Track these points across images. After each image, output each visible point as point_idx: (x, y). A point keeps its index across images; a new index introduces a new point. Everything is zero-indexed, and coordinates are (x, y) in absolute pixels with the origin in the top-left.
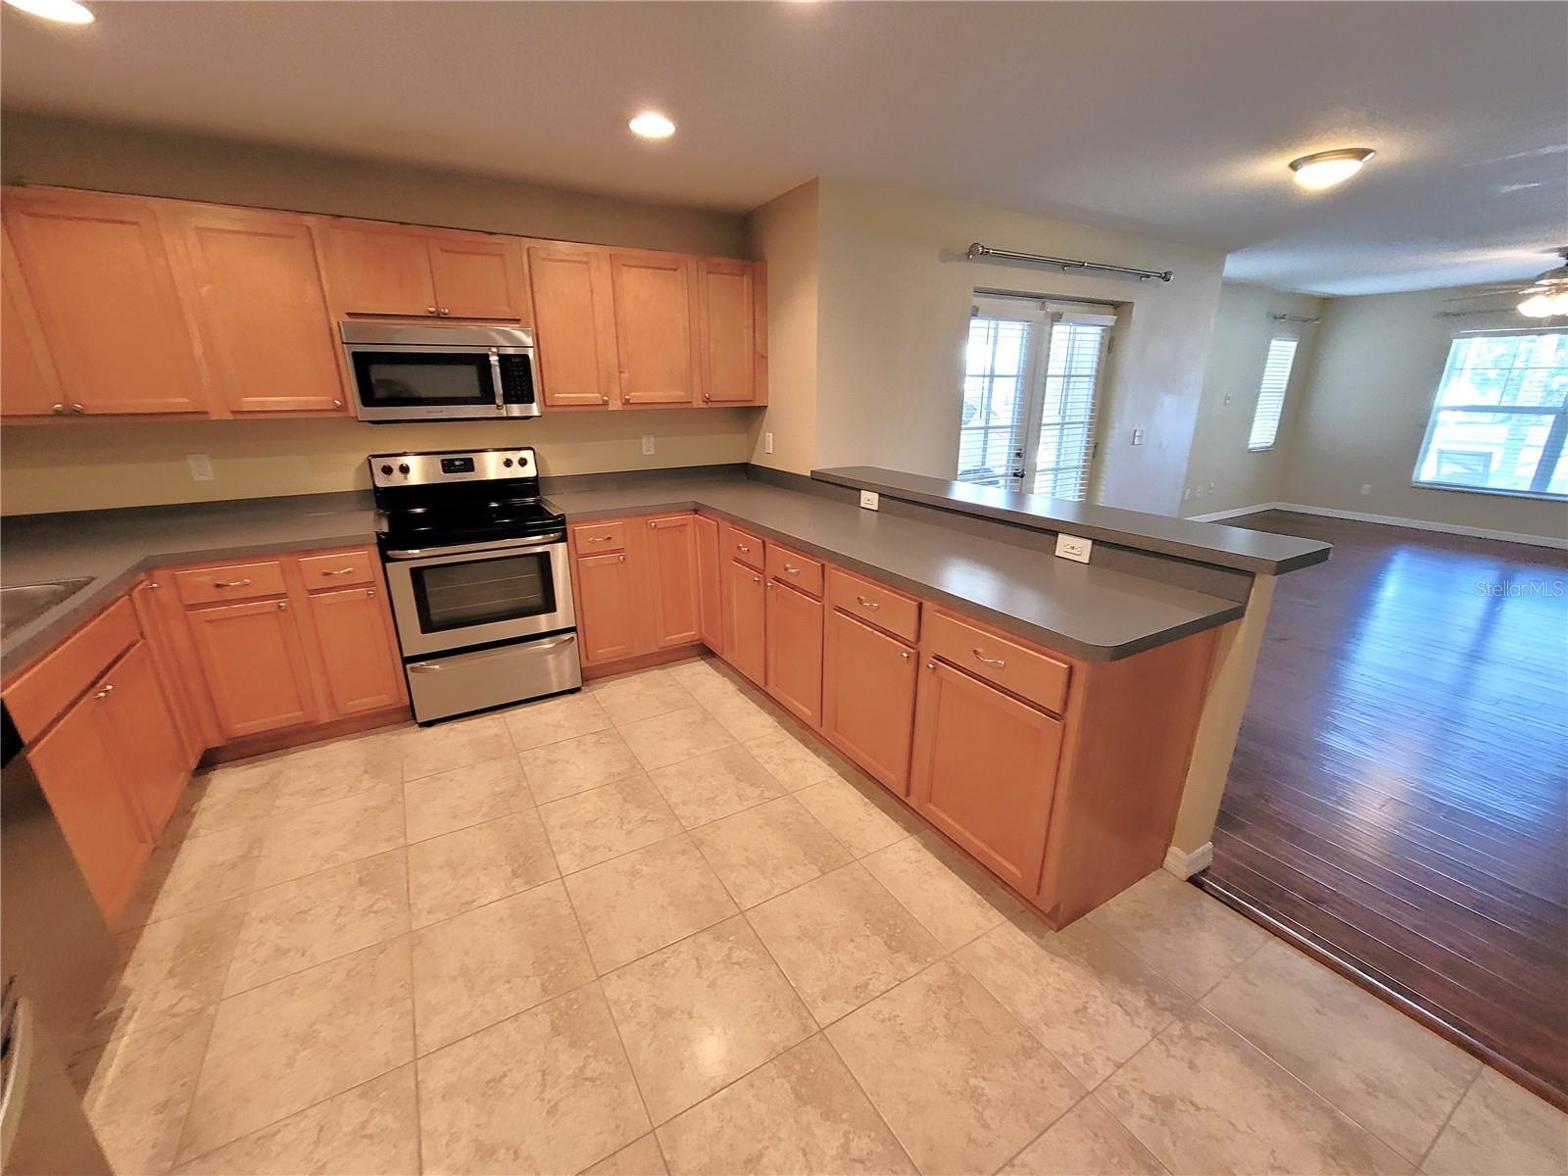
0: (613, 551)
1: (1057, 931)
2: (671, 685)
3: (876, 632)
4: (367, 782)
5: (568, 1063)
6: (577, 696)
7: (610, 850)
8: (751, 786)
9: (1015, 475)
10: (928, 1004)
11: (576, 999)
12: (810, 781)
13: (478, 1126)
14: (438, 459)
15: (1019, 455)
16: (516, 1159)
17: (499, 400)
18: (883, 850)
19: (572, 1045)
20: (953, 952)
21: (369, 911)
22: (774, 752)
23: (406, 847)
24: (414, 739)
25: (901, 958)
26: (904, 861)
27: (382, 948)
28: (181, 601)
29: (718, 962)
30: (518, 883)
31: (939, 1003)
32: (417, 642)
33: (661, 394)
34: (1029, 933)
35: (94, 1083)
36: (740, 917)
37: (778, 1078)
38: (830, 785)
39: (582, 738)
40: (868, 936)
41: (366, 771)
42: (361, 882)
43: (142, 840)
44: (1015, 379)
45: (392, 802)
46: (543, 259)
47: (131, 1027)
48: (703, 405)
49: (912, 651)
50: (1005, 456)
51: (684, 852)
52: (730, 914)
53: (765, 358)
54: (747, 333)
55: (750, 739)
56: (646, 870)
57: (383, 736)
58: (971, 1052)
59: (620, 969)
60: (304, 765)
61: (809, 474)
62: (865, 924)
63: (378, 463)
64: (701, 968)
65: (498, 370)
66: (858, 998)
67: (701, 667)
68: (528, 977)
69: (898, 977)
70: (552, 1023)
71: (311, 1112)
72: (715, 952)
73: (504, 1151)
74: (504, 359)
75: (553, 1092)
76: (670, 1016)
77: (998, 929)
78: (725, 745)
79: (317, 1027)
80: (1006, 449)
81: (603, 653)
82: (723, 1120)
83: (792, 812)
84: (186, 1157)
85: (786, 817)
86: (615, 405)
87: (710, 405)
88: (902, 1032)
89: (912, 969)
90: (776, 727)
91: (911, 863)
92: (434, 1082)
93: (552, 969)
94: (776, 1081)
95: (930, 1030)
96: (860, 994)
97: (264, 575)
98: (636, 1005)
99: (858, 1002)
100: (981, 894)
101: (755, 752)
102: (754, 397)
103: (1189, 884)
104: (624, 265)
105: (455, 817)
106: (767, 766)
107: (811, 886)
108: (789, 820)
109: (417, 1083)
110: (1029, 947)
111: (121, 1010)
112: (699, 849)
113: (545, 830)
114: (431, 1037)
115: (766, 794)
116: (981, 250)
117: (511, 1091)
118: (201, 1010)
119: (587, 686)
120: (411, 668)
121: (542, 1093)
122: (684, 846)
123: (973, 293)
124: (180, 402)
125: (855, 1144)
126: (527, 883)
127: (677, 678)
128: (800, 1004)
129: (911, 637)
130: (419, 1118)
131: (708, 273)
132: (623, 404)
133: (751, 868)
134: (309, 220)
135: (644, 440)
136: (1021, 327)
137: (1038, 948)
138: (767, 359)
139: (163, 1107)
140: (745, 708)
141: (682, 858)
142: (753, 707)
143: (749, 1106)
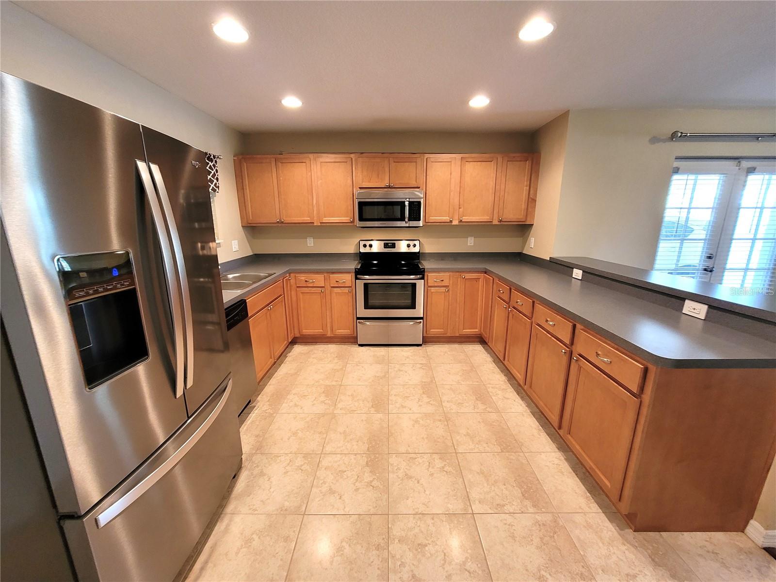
0: (444, 286)
1: (634, 531)
2: (461, 352)
3: (553, 338)
4: (336, 361)
5: (367, 477)
6: (419, 348)
7: (410, 409)
8: (482, 403)
9: (705, 270)
10: (533, 528)
11: (378, 457)
12: (513, 410)
13: (332, 483)
14: (383, 242)
15: (710, 258)
16: (340, 499)
17: (406, 220)
18: (540, 453)
19: (371, 472)
20: (559, 513)
21: (323, 402)
22: (499, 392)
23: (341, 385)
24: (355, 349)
25: (527, 503)
26: (550, 462)
27: (323, 415)
28: (296, 284)
29: (437, 468)
30: (372, 410)
31: (540, 531)
32: (362, 312)
33: (478, 218)
34: (614, 524)
35: (245, 423)
36: (454, 454)
37: (445, 522)
38: (523, 415)
39: (415, 365)
40: (514, 487)
41: (337, 357)
42: (324, 392)
43: (271, 358)
44: (711, 210)
45: (342, 369)
46: (432, 162)
47: (256, 412)
48: (498, 223)
49: (568, 349)
50: (699, 258)
51: (440, 420)
52: (451, 452)
53: (534, 201)
54: (526, 189)
55: (490, 384)
56: (421, 422)
57: (346, 346)
58: (549, 560)
59: (398, 454)
60: (320, 350)
61: (549, 259)
62: (515, 481)
63: (362, 243)
64: (429, 467)
65: (408, 207)
66: (497, 509)
67: (479, 348)
68: (364, 443)
69: (522, 510)
70: (367, 461)
71: (290, 455)
72: (438, 463)
73: (337, 494)
74: (411, 203)
75: (359, 484)
76: (410, 478)
77: (594, 514)
78: (477, 383)
79: (298, 431)
80: (700, 253)
81: (434, 331)
82: (416, 525)
83: (497, 421)
84: (258, 452)
85: (494, 422)
86: (456, 222)
87: (502, 223)
88: (513, 533)
89: (531, 510)
90: (505, 382)
91: (554, 464)
92: (325, 463)
93: (374, 444)
94: (444, 523)
95: (529, 540)
96: (499, 508)
97: (319, 280)
98: (399, 469)
99: (496, 511)
100: (590, 494)
101: (490, 390)
102: (526, 219)
103: (763, 550)
104: (467, 162)
105: (359, 380)
106: (493, 398)
107: (493, 455)
108: (494, 424)
109: (319, 461)
110: (610, 531)
111: (255, 406)
112: (447, 422)
113: (389, 394)
114: (328, 449)
115: (488, 409)
116: (679, 134)
117: (346, 477)
118: (273, 414)
119: (425, 345)
120: (359, 322)
121: (355, 483)
122: (441, 418)
123: (674, 160)
124: (307, 219)
125: (469, 564)
126: (375, 411)
127: (465, 350)
128: (467, 499)
129: (567, 342)
130: (316, 472)
131: (508, 161)
132: (459, 222)
133: (467, 437)
134: (352, 156)
135: (469, 239)
136: (718, 178)
137: (616, 534)
138: (536, 201)
139: (257, 436)
140: (493, 370)
141: (439, 422)
142: (497, 370)
143: (429, 526)
